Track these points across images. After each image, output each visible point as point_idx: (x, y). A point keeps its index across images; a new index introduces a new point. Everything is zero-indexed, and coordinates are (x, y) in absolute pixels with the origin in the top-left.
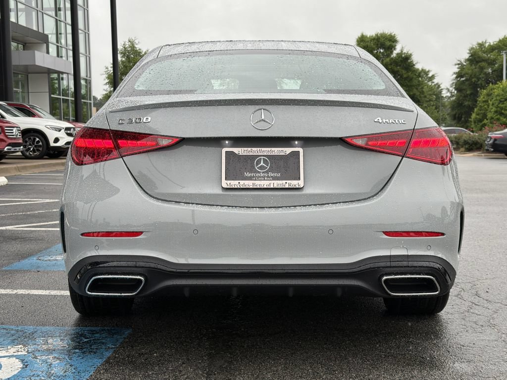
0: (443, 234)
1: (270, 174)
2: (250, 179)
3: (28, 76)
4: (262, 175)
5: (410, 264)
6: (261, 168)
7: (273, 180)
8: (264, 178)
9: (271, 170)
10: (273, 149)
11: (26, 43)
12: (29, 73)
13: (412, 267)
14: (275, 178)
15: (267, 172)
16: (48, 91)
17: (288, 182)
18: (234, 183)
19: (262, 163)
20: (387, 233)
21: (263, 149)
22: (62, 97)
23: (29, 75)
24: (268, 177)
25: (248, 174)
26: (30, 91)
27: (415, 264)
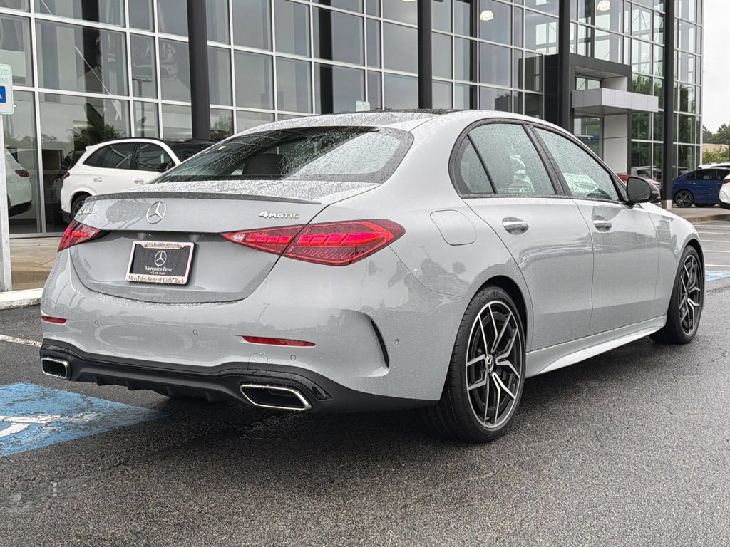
0: (313, 344)
1: (165, 269)
2: (148, 273)
3: (603, 118)
4: (158, 269)
5: (268, 373)
6: (160, 262)
7: (165, 275)
8: (158, 273)
9: (166, 265)
10: (171, 243)
11: (603, 79)
12: (605, 115)
13: (269, 377)
14: (167, 274)
15: (162, 267)
16: (627, 135)
17: (175, 277)
18: (135, 277)
19: (161, 258)
20: (247, 338)
21: (164, 243)
22: (653, 142)
23: (605, 117)
24: (162, 272)
25: (148, 268)
26: (605, 137)
27: (274, 374)
